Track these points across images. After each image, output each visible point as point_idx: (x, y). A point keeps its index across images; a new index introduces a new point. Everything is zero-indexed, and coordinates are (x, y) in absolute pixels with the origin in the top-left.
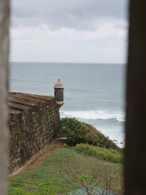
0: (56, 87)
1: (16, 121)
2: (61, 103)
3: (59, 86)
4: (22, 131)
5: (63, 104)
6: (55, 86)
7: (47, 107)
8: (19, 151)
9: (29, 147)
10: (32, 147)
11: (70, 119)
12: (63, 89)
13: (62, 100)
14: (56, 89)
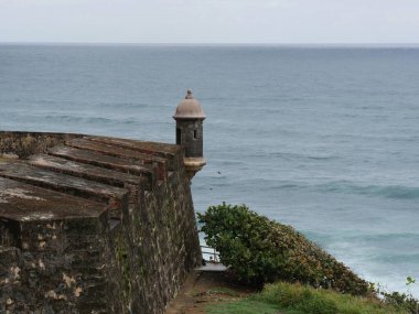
0: (181, 116)
1: (119, 219)
2: (197, 162)
3: (191, 112)
4: (132, 247)
5: (202, 165)
6: (178, 112)
7: (170, 174)
8: (129, 308)
9: (147, 295)
10: (151, 295)
11: (234, 211)
12: (202, 119)
13: (200, 155)
14: (180, 121)
